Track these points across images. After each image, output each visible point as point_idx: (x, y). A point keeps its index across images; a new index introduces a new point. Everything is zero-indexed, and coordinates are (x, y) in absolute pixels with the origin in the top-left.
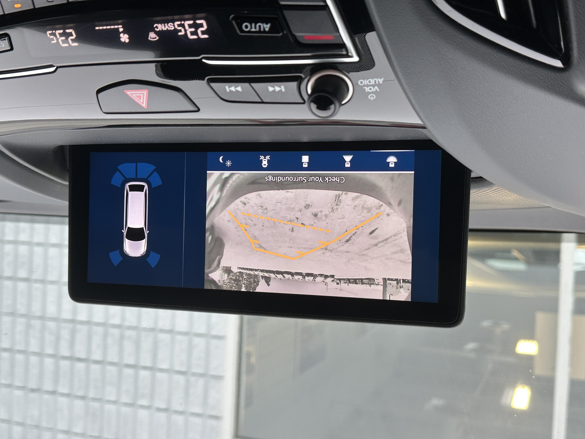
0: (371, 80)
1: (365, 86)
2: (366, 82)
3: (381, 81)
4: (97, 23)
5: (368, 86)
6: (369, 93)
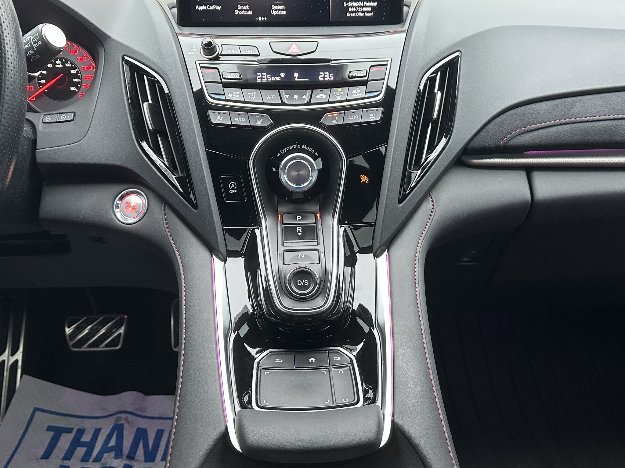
0: (193, 54)
1: (196, 51)
2: (195, 53)
3: (189, 53)
5: (195, 51)
6: (195, 48)
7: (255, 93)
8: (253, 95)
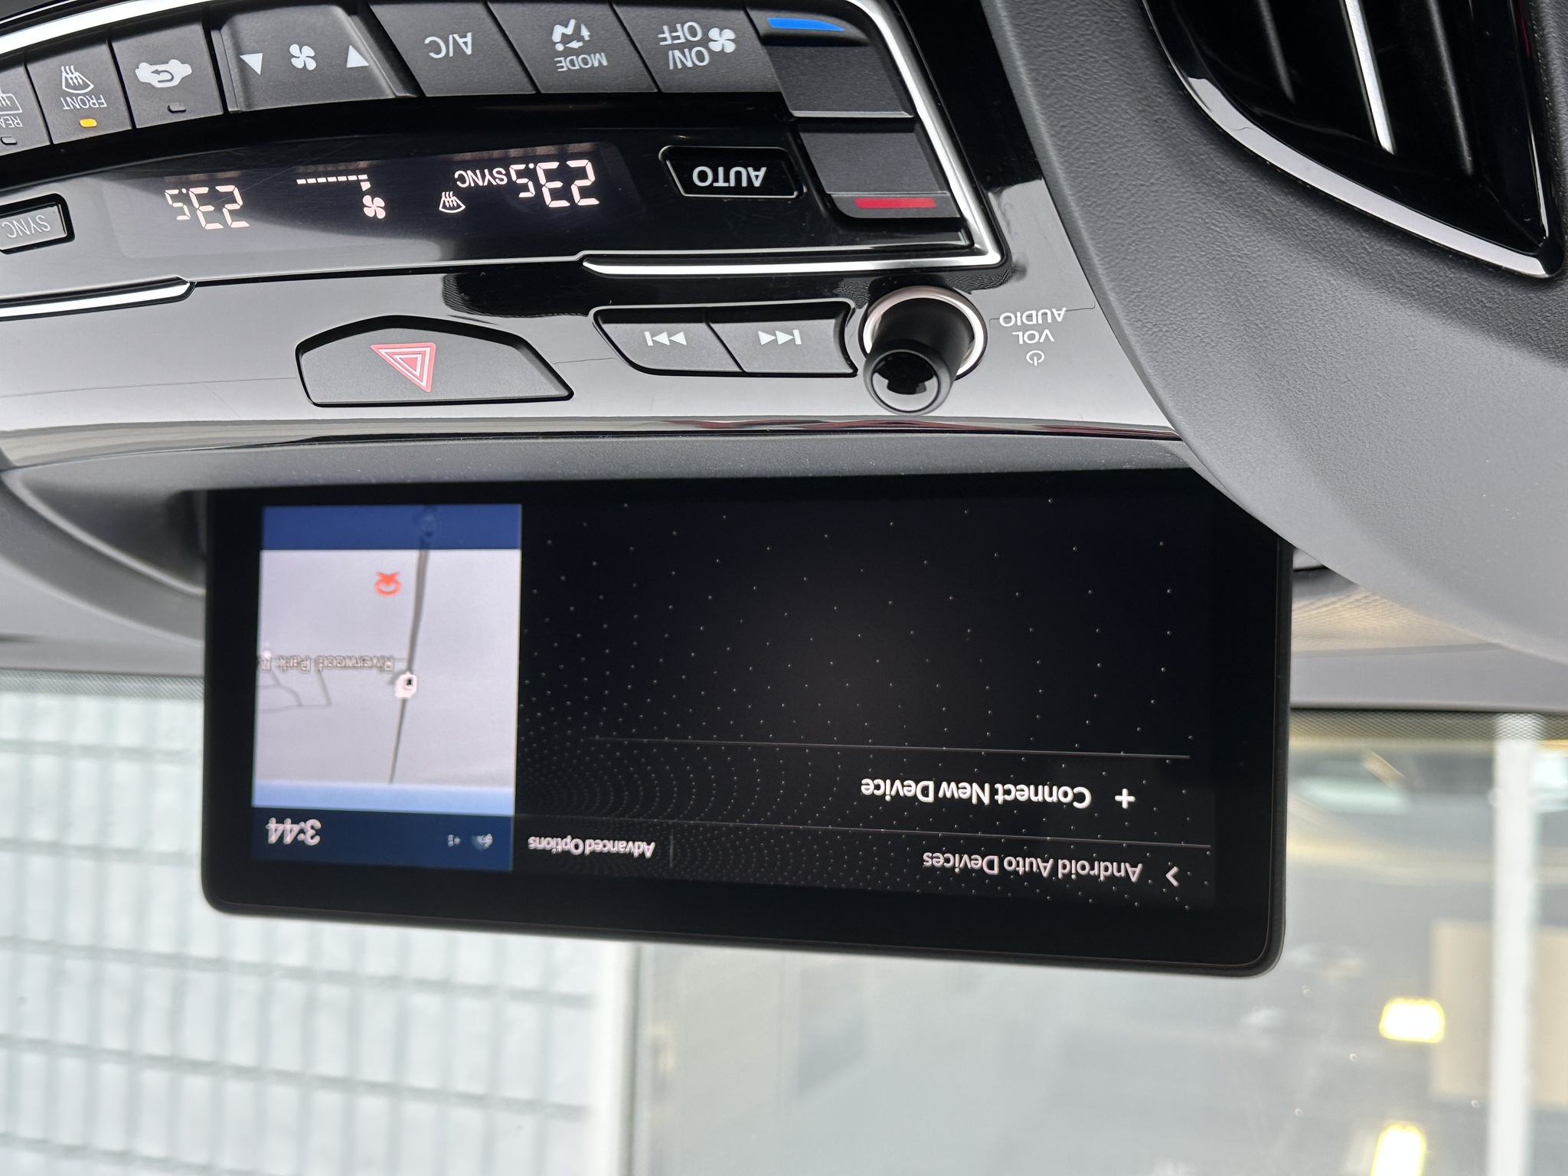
0: (1033, 312)
1: (1016, 328)
2: (1019, 319)
3: (1060, 315)
4: (301, 169)
5: (1024, 328)
6: (1027, 347)
7: (565, 64)
8: (568, 52)
